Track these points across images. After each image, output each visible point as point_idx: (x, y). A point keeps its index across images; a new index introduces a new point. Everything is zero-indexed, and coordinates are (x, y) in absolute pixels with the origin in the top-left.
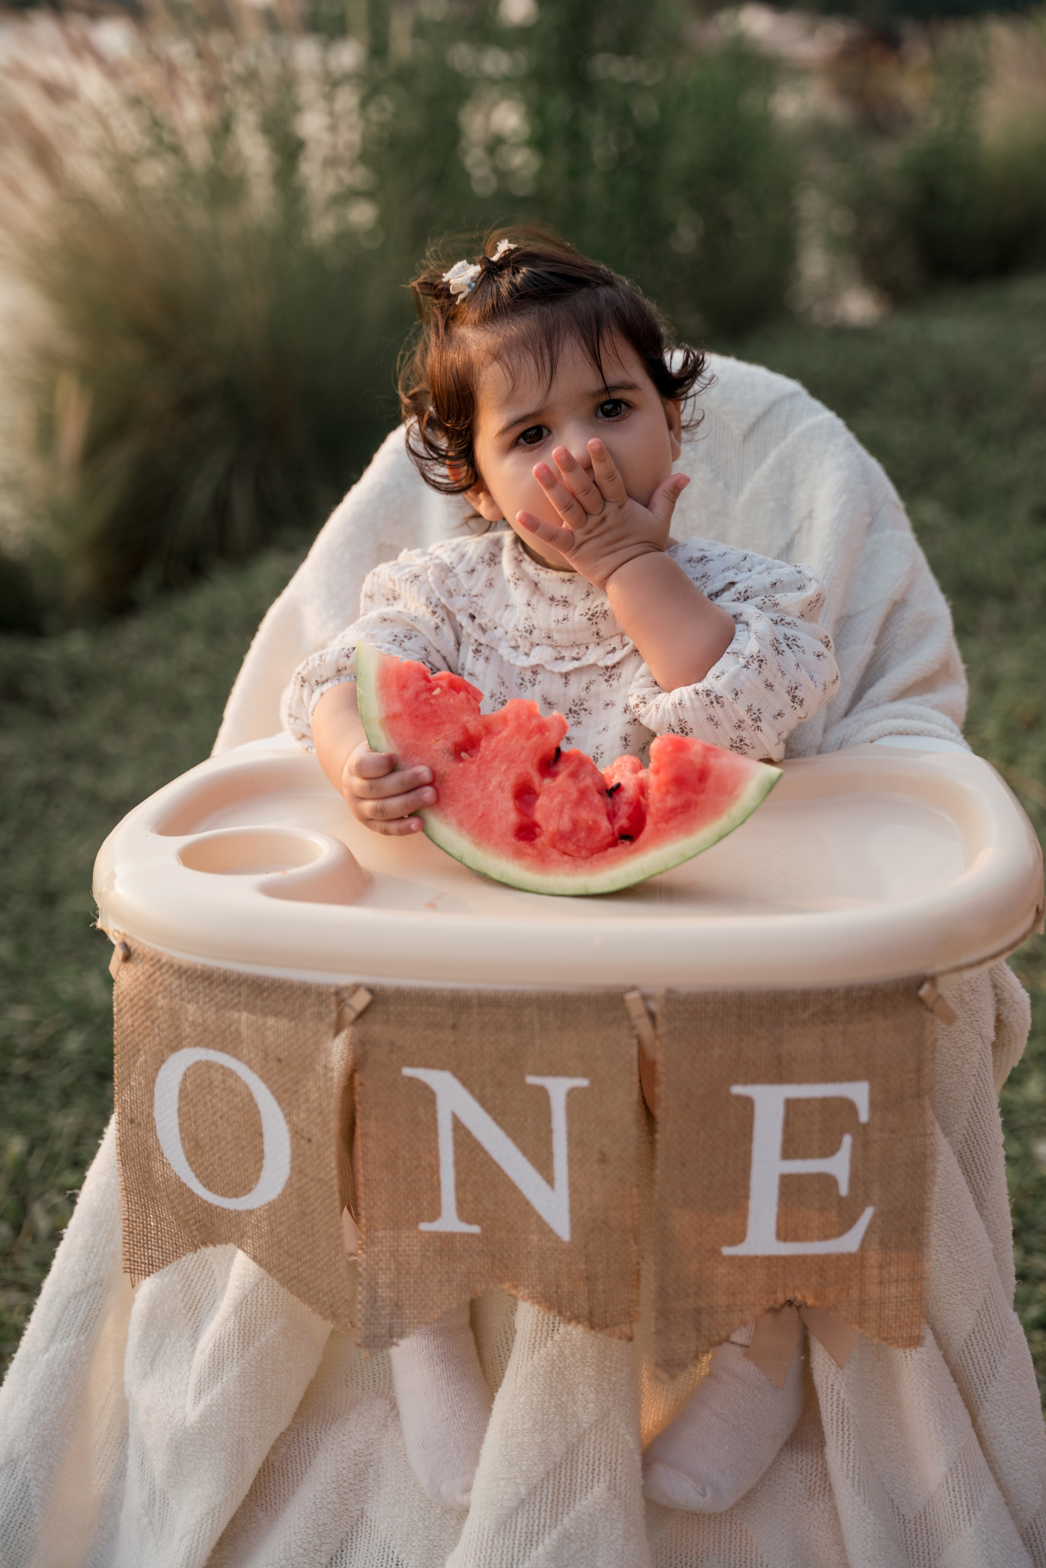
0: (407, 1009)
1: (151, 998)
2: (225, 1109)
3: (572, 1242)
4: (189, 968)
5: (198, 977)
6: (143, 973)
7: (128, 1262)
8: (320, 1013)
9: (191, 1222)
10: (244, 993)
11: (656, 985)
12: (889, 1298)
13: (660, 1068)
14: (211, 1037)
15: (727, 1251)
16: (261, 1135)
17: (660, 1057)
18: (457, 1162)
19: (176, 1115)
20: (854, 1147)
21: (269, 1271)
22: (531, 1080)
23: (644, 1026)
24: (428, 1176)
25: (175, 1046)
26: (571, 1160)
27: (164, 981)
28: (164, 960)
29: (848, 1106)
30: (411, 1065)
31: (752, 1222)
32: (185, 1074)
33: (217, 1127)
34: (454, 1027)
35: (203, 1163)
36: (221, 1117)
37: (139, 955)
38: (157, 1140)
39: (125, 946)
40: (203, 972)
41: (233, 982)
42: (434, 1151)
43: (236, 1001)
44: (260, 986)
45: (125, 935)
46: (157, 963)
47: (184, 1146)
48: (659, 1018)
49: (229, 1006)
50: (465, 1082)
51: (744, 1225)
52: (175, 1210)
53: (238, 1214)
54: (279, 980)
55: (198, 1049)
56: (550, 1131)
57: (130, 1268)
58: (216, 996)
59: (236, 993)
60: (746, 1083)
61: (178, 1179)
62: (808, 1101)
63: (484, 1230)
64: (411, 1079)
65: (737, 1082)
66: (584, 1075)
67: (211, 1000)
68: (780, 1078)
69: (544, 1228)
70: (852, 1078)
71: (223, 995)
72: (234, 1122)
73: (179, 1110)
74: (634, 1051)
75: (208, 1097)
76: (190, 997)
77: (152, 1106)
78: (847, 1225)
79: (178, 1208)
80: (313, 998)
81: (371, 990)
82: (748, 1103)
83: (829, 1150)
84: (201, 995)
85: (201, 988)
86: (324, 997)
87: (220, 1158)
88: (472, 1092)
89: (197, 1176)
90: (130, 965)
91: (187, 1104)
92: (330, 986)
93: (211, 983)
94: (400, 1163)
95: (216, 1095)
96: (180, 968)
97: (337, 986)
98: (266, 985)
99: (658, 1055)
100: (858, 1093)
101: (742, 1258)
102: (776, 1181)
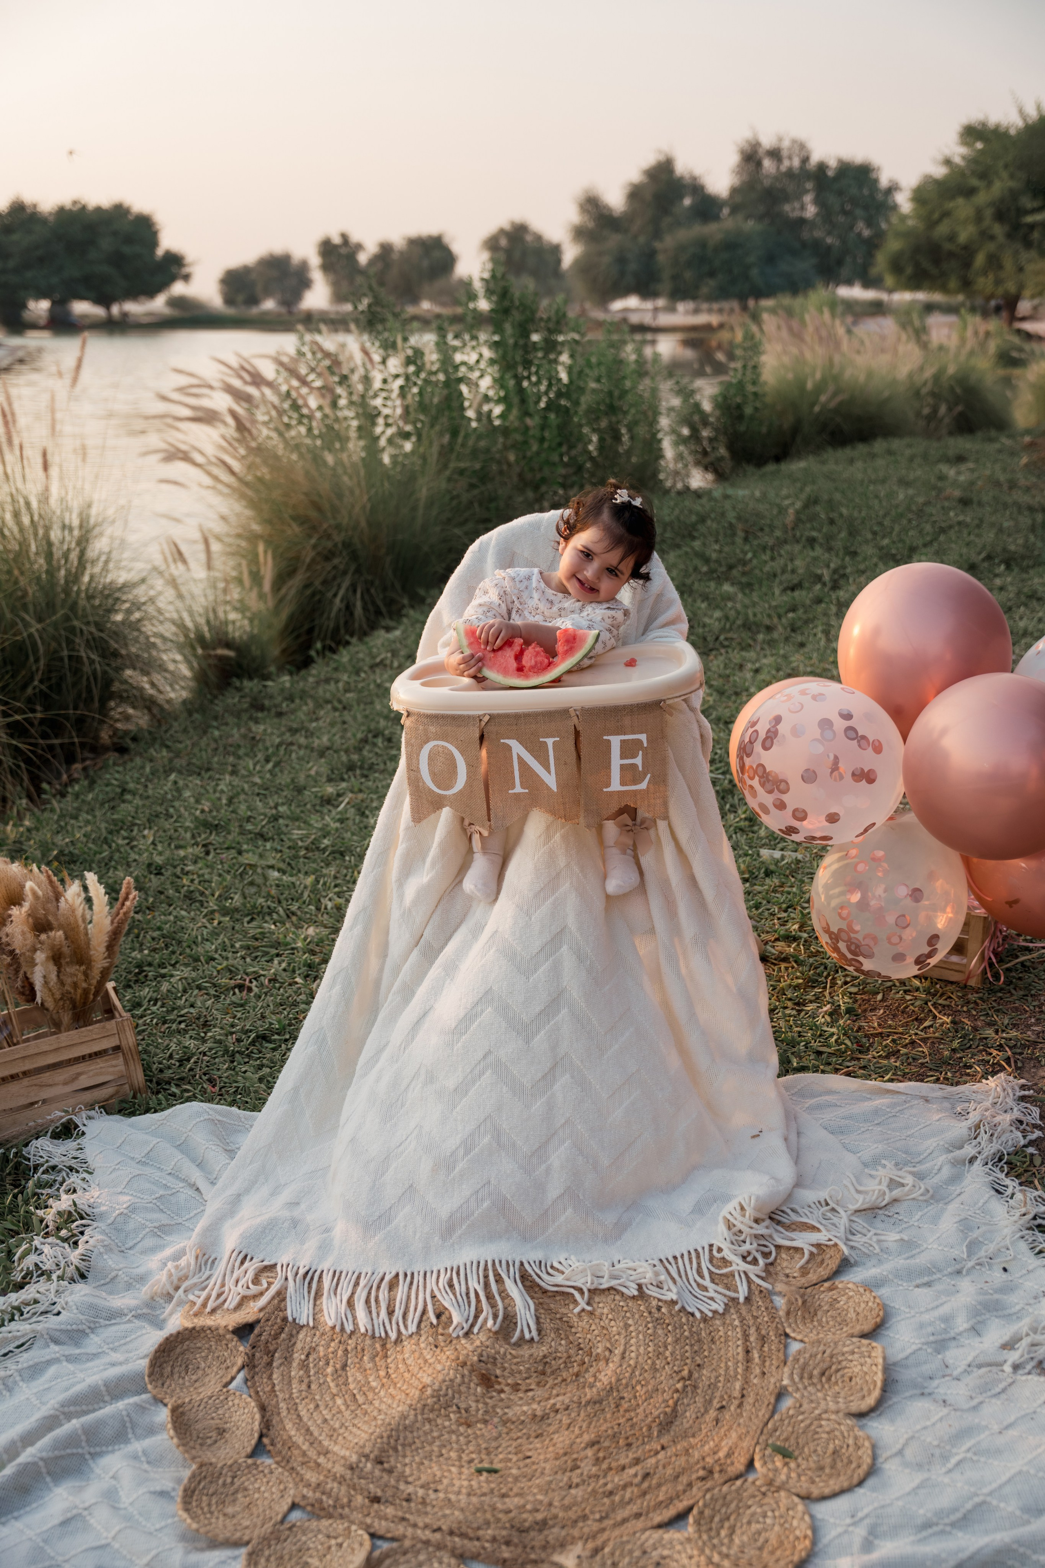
0: (501, 719)
1: (418, 727)
2: (443, 760)
3: (557, 792)
4: (430, 715)
5: (433, 717)
6: (417, 720)
8: (474, 723)
9: (434, 802)
10: (449, 720)
11: (578, 706)
12: (657, 804)
13: (580, 732)
14: (437, 737)
15: (605, 789)
16: (456, 767)
18: (519, 769)
19: (427, 765)
20: (642, 755)
22: (541, 740)
23: (574, 718)
24: (510, 775)
25: (427, 741)
26: (555, 765)
27: (422, 720)
28: (421, 714)
29: (640, 741)
30: (503, 739)
31: (612, 781)
32: (430, 751)
33: (441, 767)
34: (516, 724)
35: (437, 781)
36: (442, 763)
37: (413, 713)
38: (421, 776)
39: (405, 714)
40: (435, 716)
41: (445, 717)
42: (512, 767)
43: (445, 723)
44: (452, 717)
45: (405, 710)
46: (419, 715)
47: (430, 776)
48: (579, 715)
49: (442, 725)
50: (520, 743)
51: (610, 781)
52: (427, 799)
53: (450, 796)
54: (460, 715)
55: (433, 742)
56: (548, 756)
58: (439, 723)
59: (446, 721)
60: (607, 735)
61: (429, 787)
62: (627, 740)
63: (529, 791)
64: (503, 743)
65: (605, 735)
66: (557, 737)
68: (618, 734)
69: (548, 788)
70: (640, 732)
71: (441, 722)
72: (447, 764)
74: (572, 728)
75: (438, 757)
76: (430, 724)
77: (418, 764)
78: (641, 781)
80: (471, 718)
81: (489, 715)
82: (608, 742)
83: (634, 756)
86: (474, 718)
87: (442, 778)
88: (522, 746)
90: (408, 719)
91: (431, 761)
92: (476, 715)
93: (437, 719)
94: (502, 771)
95: (440, 756)
96: (426, 715)
97: (478, 714)
98: (455, 717)
99: (579, 728)
100: (643, 737)
101: (610, 792)
102: (619, 767)
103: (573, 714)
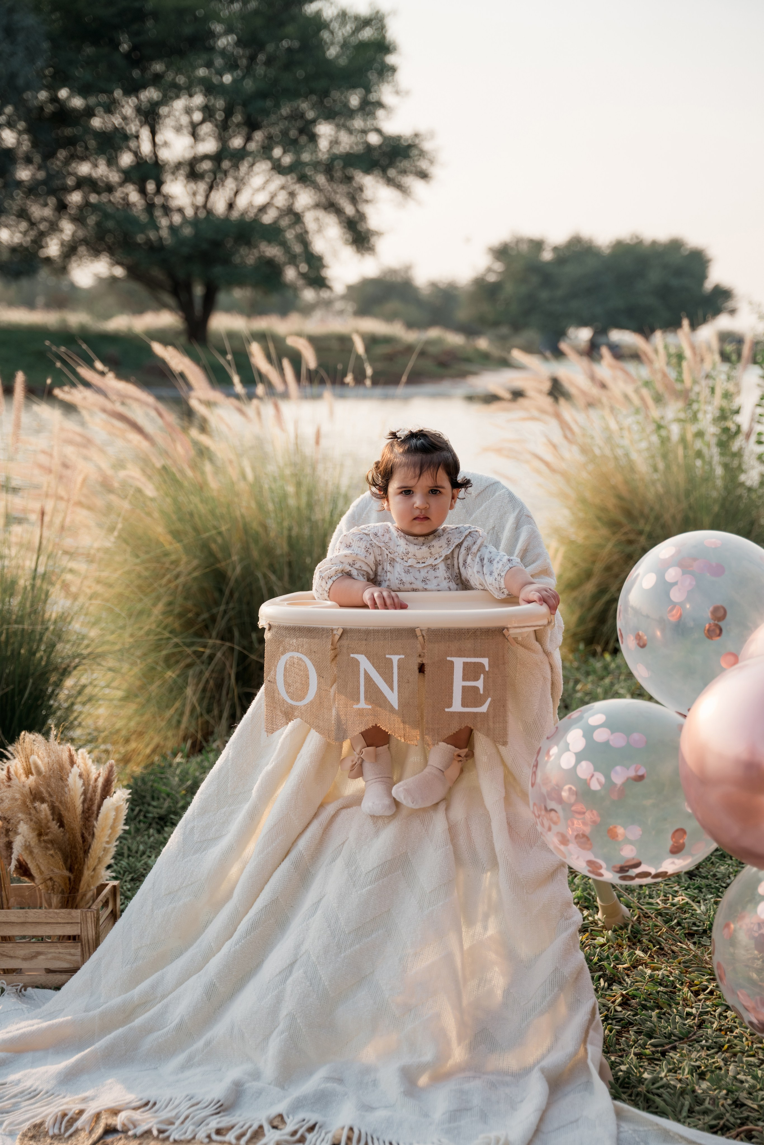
0: (353, 634)
1: (276, 637)
2: (298, 672)
3: (399, 710)
4: (288, 627)
8: (321, 636)
9: (287, 713)
11: (424, 626)
12: (496, 728)
14: (293, 648)
15: (447, 710)
16: (308, 677)
18: (365, 684)
19: (283, 678)
20: (484, 678)
22: (387, 656)
23: (421, 638)
24: (357, 686)
25: (283, 653)
26: (399, 683)
27: (281, 632)
29: (482, 665)
30: (352, 653)
31: (454, 701)
32: (285, 663)
33: (294, 678)
34: (366, 640)
35: (291, 692)
36: (296, 675)
37: (272, 629)
38: (277, 687)
39: (268, 628)
41: (301, 629)
42: (358, 680)
43: (302, 635)
44: (309, 630)
45: (269, 625)
47: (285, 688)
48: (426, 635)
49: (300, 637)
50: (368, 658)
51: (452, 702)
52: (283, 709)
53: (301, 707)
54: (315, 627)
55: (289, 653)
56: (393, 673)
59: (302, 633)
60: (451, 657)
61: (283, 698)
62: (471, 663)
63: (373, 706)
64: (352, 658)
65: (448, 656)
66: (403, 654)
67: (295, 636)
68: (460, 654)
69: (390, 705)
70: (483, 656)
71: (297, 633)
72: (301, 676)
73: (284, 676)
75: (292, 669)
77: (275, 675)
78: (483, 703)
80: (325, 631)
81: (343, 629)
82: (452, 663)
83: (476, 679)
85: (292, 632)
86: (328, 631)
87: (297, 689)
88: (370, 661)
89: (289, 696)
90: (270, 632)
91: (286, 673)
92: (330, 628)
93: (294, 630)
94: (349, 686)
95: (295, 667)
97: (332, 628)
98: (311, 629)
100: (485, 661)
101: (451, 712)
102: (461, 688)
103: (418, 633)
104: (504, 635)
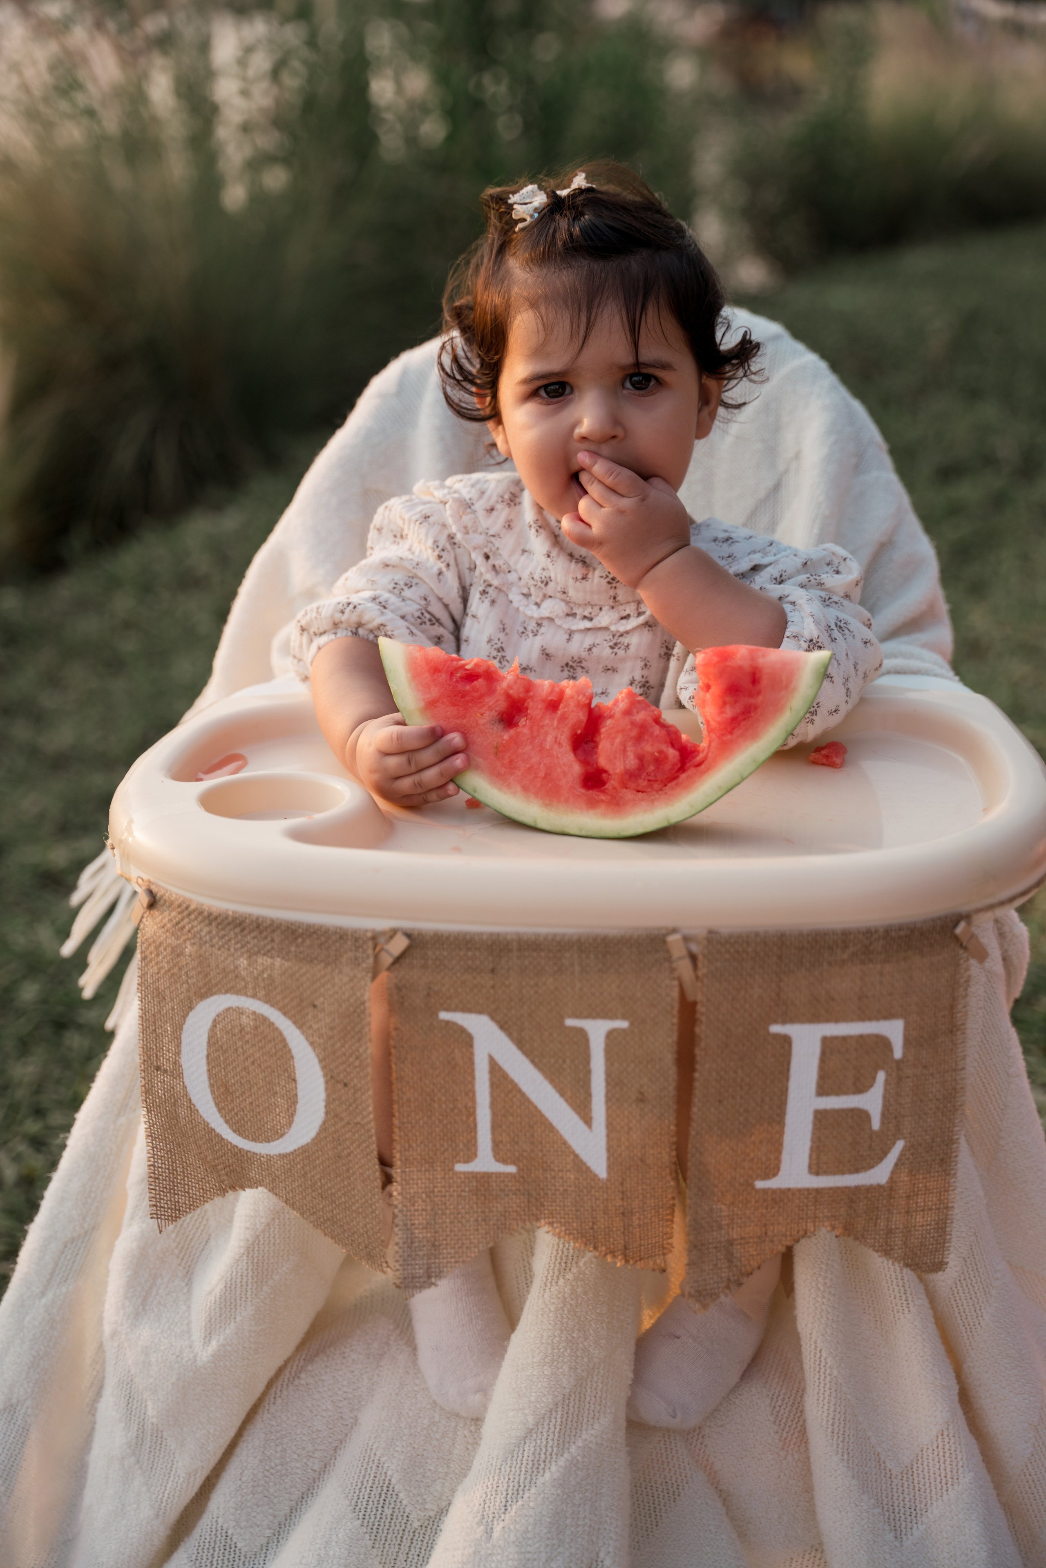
0: (445, 953)
1: (180, 945)
2: (257, 1055)
3: (608, 1180)
4: (220, 915)
5: (229, 924)
6: (170, 920)
7: (154, 1208)
8: (356, 959)
9: (219, 1167)
10: (277, 940)
11: (697, 926)
12: (915, 1226)
13: (700, 1008)
14: (243, 984)
15: (760, 1184)
16: (294, 1080)
17: (699, 997)
18: (493, 1105)
19: (204, 1061)
20: (887, 1082)
21: (302, 1214)
22: (570, 1022)
23: (684, 968)
24: (464, 1118)
25: (204, 993)
26: (609, 1099)
27: (192, 928)
28: (192, 907)
29: (883, 1043)
30: (447, 1010)
31: (785, 1157)
32: (215, 1021)
33: (249, 1073)
34: (493, 971)
35: (233, 1109)
36: (253, 1063)
37: (165, 901)
38: (185, 1087)
39: (150, 892)
40: (234, 919)
41: (266, 928)
42: (471, 1094)
43: (269, 947)
44: (294, 932)
45: (150, 882)
46: (186, 910)
47: (213, 1092)
48: (700, 958)
49: (262, 952)
50: (503, 1026)
51: (778, 1160)
52: (202, 1156)
53: (269, 1158)
54: (314, 925)
55: (228, 996)
56: (588, 1072)
57: (156, 1214)
58: (248, 942)
59: (269, 939)
60: (784, 1022)
61: (207, 1125)
62: (844, 1039)
63: (519, 1169)
64: (447, 1023)
65: (775, 1022)
66: (624, 1017)
67: (242, 947)
68: (818, 1017)
69: (580, 1168)
70: (888, 1015)
71: (256, 941)
72: (267, 1068)
73: (208, 1056)
74: (675, 993)
75: (239, 1044)
76: (220, 943)
77: (178, 1053)
78: (877, 1158)
79: (207, 1153)
80: (349, 943)
81: (408, 935)
82: (786, 1041)
83: (863, 1086)
84: (233, 942)
85: (232, 934)
86: (361, 942)
87: (251, 1103)
88: (510, 1035)
89: (227, 1122)
90: (155, 913)
91: (217, 1050)
92: (366, 931)
93: (243, 930)
94: (436, 1105)
95: (248, 1042)
96: (210, 914)
97: (373, 931)
98: (300, 931)
99: (697, 994)
100: (893, 1030)
101: (774, 1191)
102: (810, 1117)
103: (679, 950)
104: (956, 938)
